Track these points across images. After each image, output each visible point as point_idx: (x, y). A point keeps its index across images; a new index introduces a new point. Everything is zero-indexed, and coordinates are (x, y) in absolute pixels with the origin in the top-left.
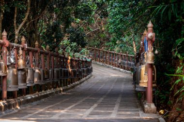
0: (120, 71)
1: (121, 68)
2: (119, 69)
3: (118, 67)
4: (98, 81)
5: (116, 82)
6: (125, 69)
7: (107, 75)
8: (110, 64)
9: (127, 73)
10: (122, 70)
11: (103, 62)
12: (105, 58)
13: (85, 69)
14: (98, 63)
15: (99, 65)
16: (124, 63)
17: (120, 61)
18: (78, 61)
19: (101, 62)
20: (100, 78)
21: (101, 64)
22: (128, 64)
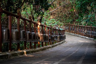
0: (86, 38)
1: (87, 37)
2: (85, 37)
3: (85, 36)
4: (68, 45)
5: (82, 46)
6: (89, 37)
7: (76, 41)
8: (79, 34)
9: (91, 40)
10: (87, 38)
11: (74, 33)
12: (76, 30)
13: (58, 36)
14: (71, 33)
15: (72, 35)
16: (89, 33)
17: (86, 31)
18: (51, 28)
19: (73, 33)
20: (71, 43)
21: (73, 34)
22: (91, 33)
